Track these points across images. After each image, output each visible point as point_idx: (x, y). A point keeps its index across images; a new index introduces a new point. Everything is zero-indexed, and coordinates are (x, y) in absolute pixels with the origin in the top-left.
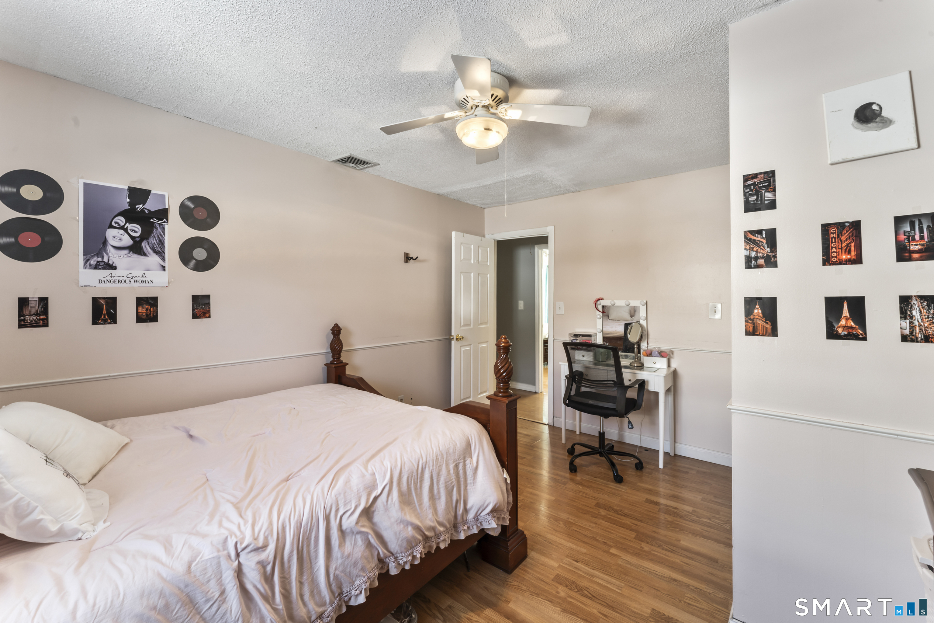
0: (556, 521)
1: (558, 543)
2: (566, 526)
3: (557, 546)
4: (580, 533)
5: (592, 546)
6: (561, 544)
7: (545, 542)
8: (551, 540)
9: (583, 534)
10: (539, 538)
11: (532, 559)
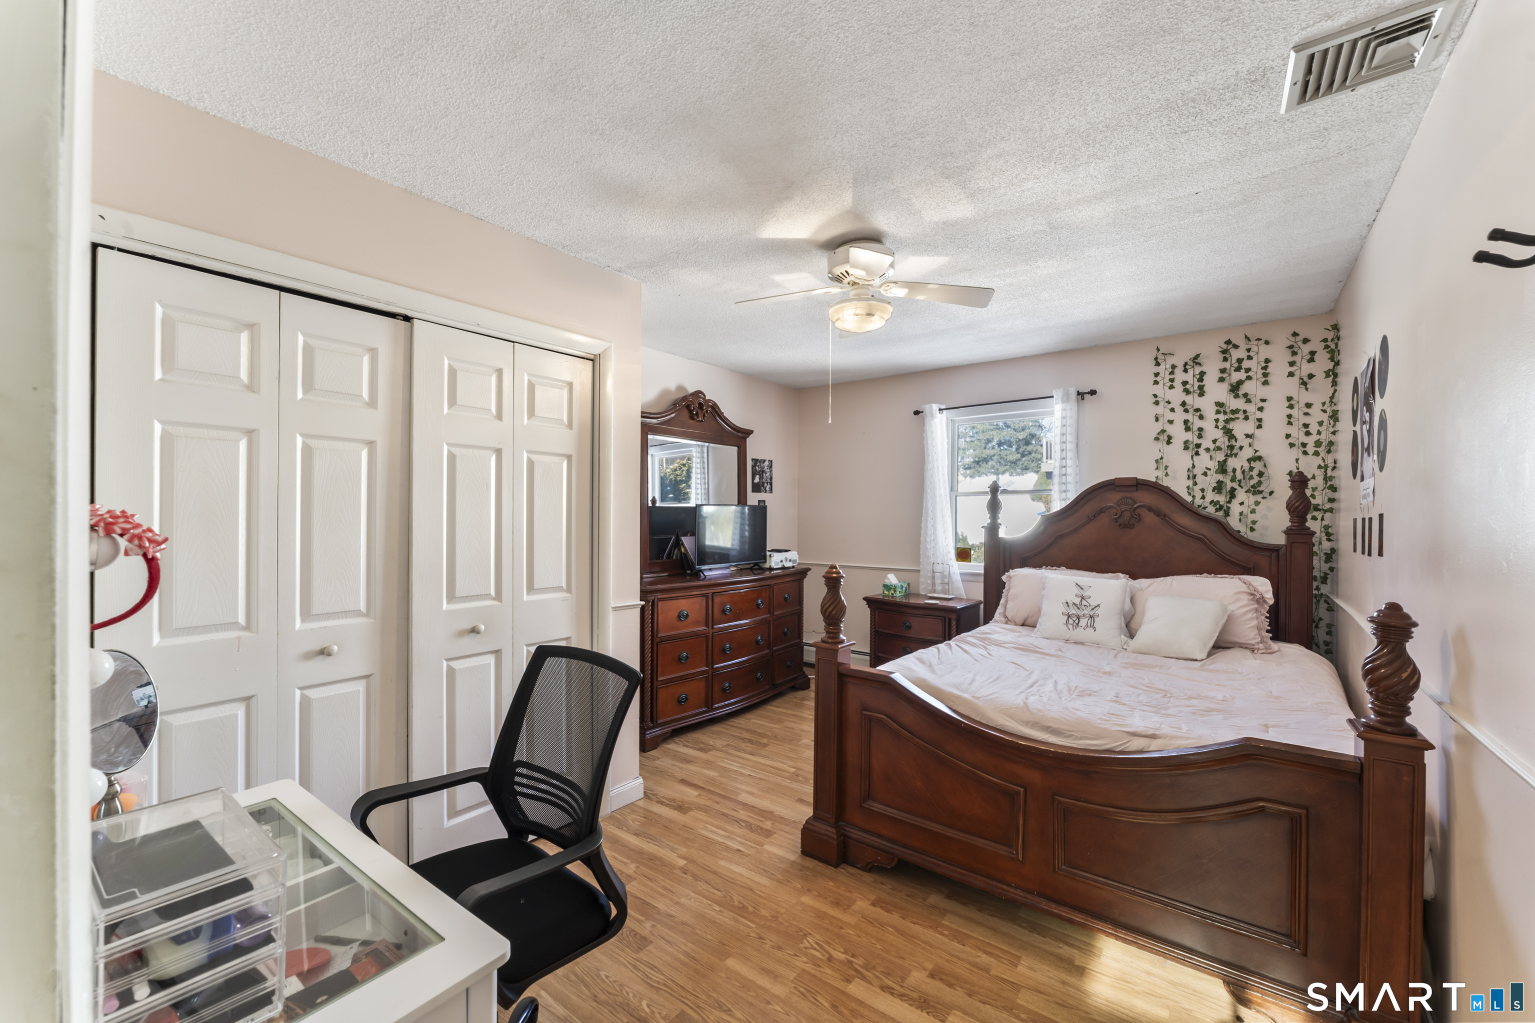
0: (744, 906)
1: (754, 871)
2: (731, 897)
3: (758, 867)
4: (713, 887)
5: (707, 868)
6: (750, 870)
7: (773, 872)
8: (763, 876)
9: (710, 885)
10: (781, 877)
11: (795, 852)
